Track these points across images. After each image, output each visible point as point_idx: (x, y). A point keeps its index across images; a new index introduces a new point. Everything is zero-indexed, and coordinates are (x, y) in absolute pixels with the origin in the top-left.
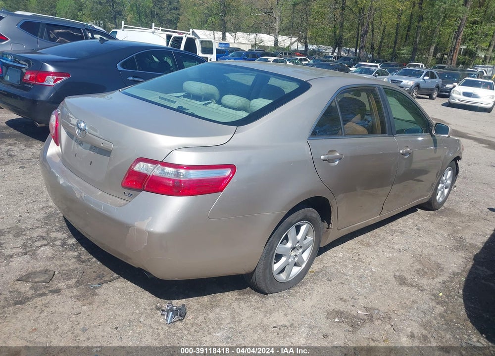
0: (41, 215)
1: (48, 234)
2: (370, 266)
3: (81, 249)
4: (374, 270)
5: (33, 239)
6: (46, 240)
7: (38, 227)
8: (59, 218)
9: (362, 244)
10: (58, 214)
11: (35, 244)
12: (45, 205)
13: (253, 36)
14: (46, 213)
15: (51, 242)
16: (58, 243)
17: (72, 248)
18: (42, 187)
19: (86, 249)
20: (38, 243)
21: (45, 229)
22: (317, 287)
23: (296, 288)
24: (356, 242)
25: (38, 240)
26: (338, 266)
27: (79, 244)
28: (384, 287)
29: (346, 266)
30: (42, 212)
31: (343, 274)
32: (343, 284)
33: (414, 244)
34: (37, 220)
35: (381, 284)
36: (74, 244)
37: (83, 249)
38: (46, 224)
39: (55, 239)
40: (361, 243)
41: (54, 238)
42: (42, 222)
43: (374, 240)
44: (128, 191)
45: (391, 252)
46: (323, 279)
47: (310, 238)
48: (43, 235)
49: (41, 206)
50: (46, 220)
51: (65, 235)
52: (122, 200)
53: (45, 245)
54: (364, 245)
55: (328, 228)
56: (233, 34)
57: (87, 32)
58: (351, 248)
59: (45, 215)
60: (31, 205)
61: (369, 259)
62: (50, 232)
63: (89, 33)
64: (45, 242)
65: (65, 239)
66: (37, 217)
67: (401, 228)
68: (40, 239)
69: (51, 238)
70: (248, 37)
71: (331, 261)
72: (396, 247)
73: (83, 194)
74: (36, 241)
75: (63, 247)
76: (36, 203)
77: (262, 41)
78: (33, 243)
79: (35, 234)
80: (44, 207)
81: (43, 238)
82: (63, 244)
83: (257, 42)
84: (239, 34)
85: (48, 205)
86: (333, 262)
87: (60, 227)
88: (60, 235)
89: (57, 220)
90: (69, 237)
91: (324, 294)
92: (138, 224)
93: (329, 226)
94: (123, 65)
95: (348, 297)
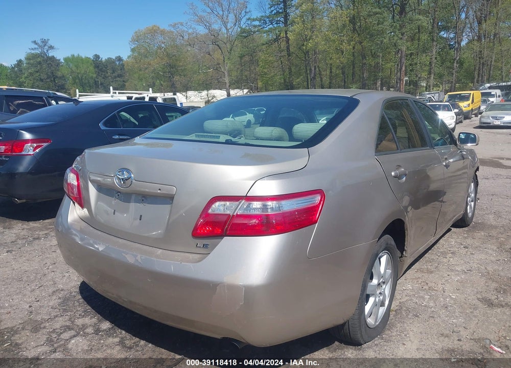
0: (54, 301)
1: (73, 322)
2: (446, 293)
3: (121, 333)
4: (454, 297)
5: (57, 331)
6: (72, 329)
7: (56, 316)
8: (78, 301)
9: (423, 272)
10: (75, 296)
11: (62, 336)
12: (55, 289)
13: (204, 93)
14: (60, 298)
15: (81, 331)
16: (90, 330)
17: (108, 333)
18: (42, 269)
19: (127, 331)
20: (66, 336)
21: (67, 317)
22: (408, 326)
23: (387, 332)
24: (416, 270)
25: (64, 332)
26: (415, 300)
27: (116, 328)
28: (476, 313)
29: (423, 298)
30: (54, 297)
31: (425, 306)
32: (433, 317)
33: (473, 263)
34: (52, 308)
35: (471, 310)
36: (110, 329)
37: (124, 332)
38: (65, 310)
39: (84, 327)
40: (420, 270)
41: (82, 325)
42: (60, 310)
43: (431, 265)
44: (201, 242)
45: (458, 275)
46: (409, 317)
47: (389, 271)
48: (68, 324)
49: (51, 290)
50: (64, 306)
51: (95, 320)
52: (194, 255)
53: (74, 336)
54: (425, 273)
55: (402, 257)
56: (184, 94)
57: (50, 99)
58: (414, 278)
59: (59, 301)
60: (37, 292)
61: (440, 287)
62: (75, 319)
63: (52, 100)
64: (73, 333)
65: (95, 324)
66: (51, 304)
67: (449, 249)
68: (65, 329)
69: (78, 326)
70: (200, 94)
71: (404, 296)
72: (459, 268)
73: (139, 256)
74: (61, 333)
75: (97, 334)
76: (42, 288)
77: (214, 97)
78: (59, 336)
79: (57, 325)
80: (54, 292)
81: (69, 328)
82: (97, 331)
83: (210, 99)
84: (190, 93)
85: (58, 289)
86: (406, 296)
87: (84, 311)
88: (87, 320)
89: (77, 304)
90: (100, 321)
91: (421, 333)
92: (228, 279)
93: (402, 254)
94: (105, 124)
95: (448, 332)
